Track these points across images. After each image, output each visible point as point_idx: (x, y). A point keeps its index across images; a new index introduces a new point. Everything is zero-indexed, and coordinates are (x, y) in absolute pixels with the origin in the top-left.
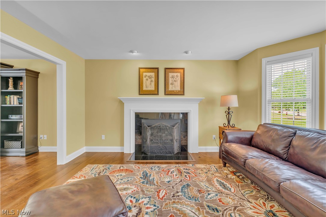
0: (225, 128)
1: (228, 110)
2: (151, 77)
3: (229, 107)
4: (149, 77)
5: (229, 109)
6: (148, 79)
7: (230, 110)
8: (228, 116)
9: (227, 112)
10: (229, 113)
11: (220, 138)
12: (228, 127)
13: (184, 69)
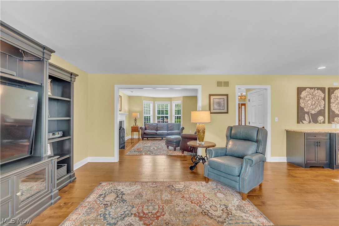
3: (136, 118)
10: (136, 120)
11: (132, 132)
12: (135, 126)
13: (121, 97)
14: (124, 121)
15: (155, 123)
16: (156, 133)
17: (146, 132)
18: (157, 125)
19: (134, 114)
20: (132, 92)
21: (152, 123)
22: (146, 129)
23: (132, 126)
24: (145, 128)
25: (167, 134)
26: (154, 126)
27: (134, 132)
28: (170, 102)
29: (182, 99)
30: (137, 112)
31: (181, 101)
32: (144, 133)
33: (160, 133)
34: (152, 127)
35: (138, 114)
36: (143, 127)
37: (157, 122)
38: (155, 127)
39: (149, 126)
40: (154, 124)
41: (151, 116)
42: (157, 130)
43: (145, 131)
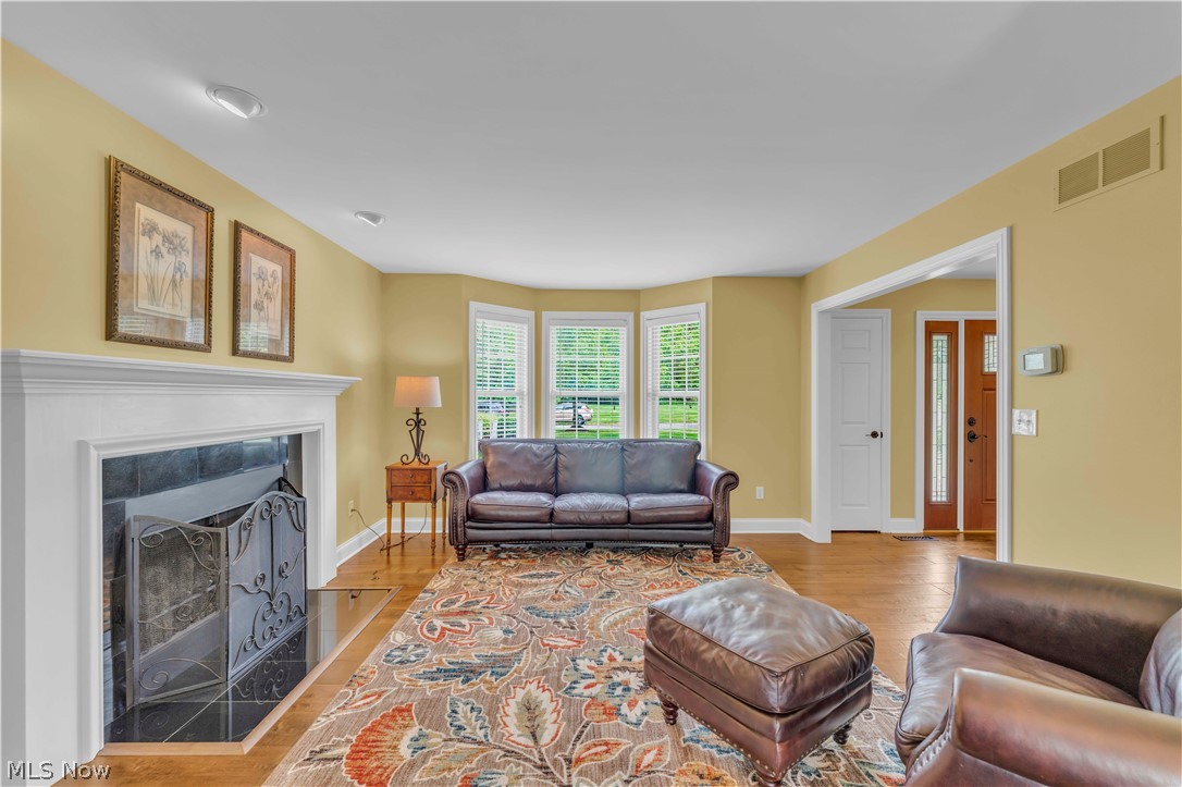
0: (407, 466)
1: (415, 417)
2: (176, 241)
3: (418, 409)
4: (167, 239)
5: (418, 414)
6: (164, 250)
7: (420, 417)
8: (414, 433)
9: (411, 422)
10: (418, 423)
11: (389, 501)
12: (416, 464)
13: (292, 254)
14: (315, 435)
15: (543, 437)
16: (552, 514)
17: (480, 509)
18: (557, 451)
19: (404, 384)
20: (374, 218)
21: (526, 436)
22: (483, 483)
23: (395, 461)
24: (476, 472)
25: (622, 517)
26: (536, 461)
27: (408, 500)
28: (630, 316)
29: (708, 292)
30: (425, 371)
31: (701, 307)
32: (472, 515)
33: (574, 510)
34: (526, 469)
35: (436, 381)
36: (462, 470)
37: (552, 436)
38: (540, 466)
39: (504, 460)
40: (534, 446)
41: (521, 394)
42: (556, 491)
43: (480, 498)
